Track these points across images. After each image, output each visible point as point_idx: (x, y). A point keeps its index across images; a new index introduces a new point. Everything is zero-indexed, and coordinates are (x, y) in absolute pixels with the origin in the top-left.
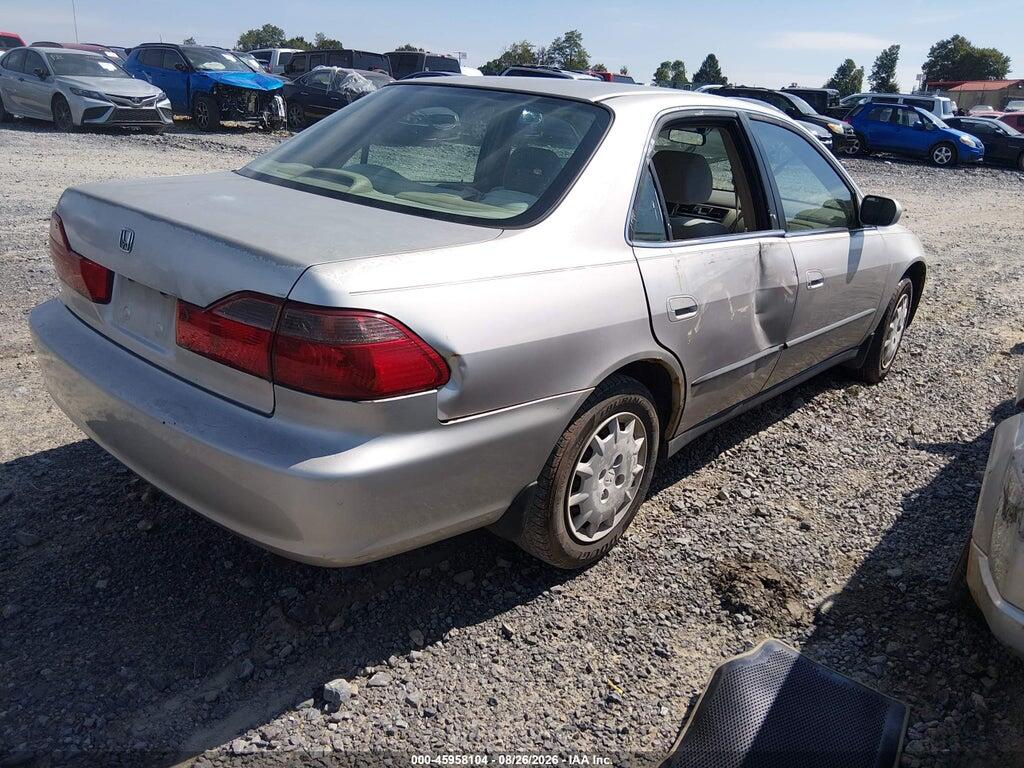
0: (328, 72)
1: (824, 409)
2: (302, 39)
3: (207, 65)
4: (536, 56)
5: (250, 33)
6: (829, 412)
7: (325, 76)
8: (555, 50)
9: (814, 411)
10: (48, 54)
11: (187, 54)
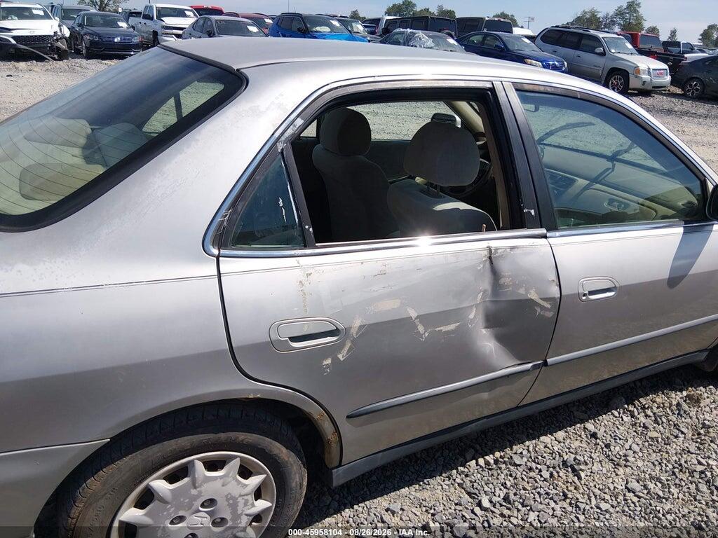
0: (403, 33)
1: (646, 416)
2: (428, 10)
3: (318, 29)
4: (601, 19)
5: (394, 5)
6: (649, 422)
7: (400, 36)
8: (617, 15)
9: (633, 416)
10: (216, 21)
11: (306, 21)
